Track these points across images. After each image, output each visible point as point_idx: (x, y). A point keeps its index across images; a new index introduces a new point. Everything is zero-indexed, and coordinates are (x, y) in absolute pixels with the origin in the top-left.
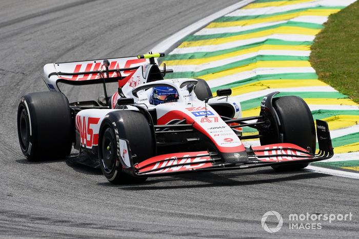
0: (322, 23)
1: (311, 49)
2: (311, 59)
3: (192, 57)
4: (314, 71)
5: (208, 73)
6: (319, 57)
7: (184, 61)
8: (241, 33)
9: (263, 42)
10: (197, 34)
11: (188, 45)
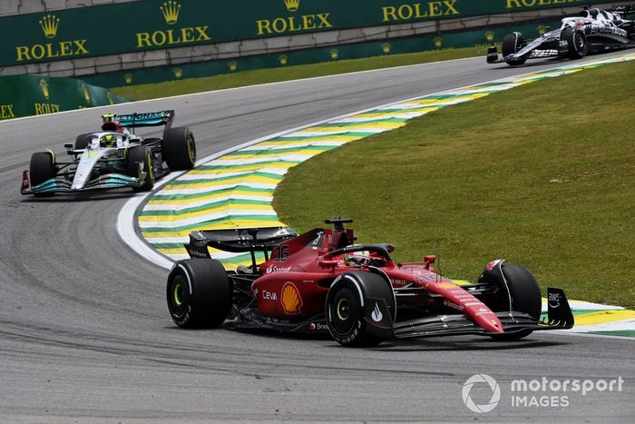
0: (282, 174)
1: (274, 195)
2: (273, 204)
3: (174, 198)
4: (275, 214)
5: (186, 212)
6: (280, 203)
7: (168, 201)
8: (216, 179)
9: (234, 188)
10: (178, 179)
11: (171, 188)
